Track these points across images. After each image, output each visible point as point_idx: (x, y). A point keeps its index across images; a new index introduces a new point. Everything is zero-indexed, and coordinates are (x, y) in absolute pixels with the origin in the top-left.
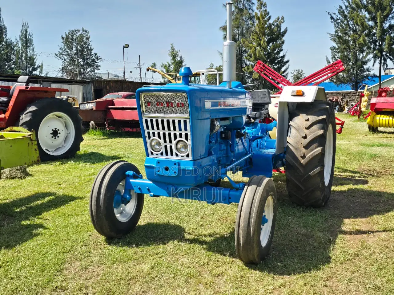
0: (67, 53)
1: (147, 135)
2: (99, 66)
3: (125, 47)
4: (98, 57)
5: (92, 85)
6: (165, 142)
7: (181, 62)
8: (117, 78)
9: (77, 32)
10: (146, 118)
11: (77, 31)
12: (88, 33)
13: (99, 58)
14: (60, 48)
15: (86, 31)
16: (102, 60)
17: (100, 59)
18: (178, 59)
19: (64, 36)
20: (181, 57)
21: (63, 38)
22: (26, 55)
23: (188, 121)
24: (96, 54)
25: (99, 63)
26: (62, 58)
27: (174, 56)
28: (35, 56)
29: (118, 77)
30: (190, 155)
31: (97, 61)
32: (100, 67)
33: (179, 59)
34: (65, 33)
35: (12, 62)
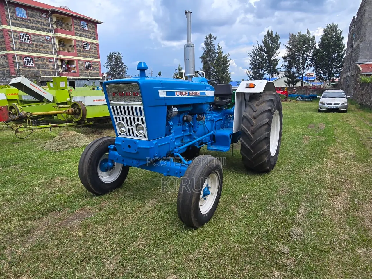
1: (115, 119)
6: (128, 125)
10: (112, 106)
23: (142, 107)
30: (146, 136)
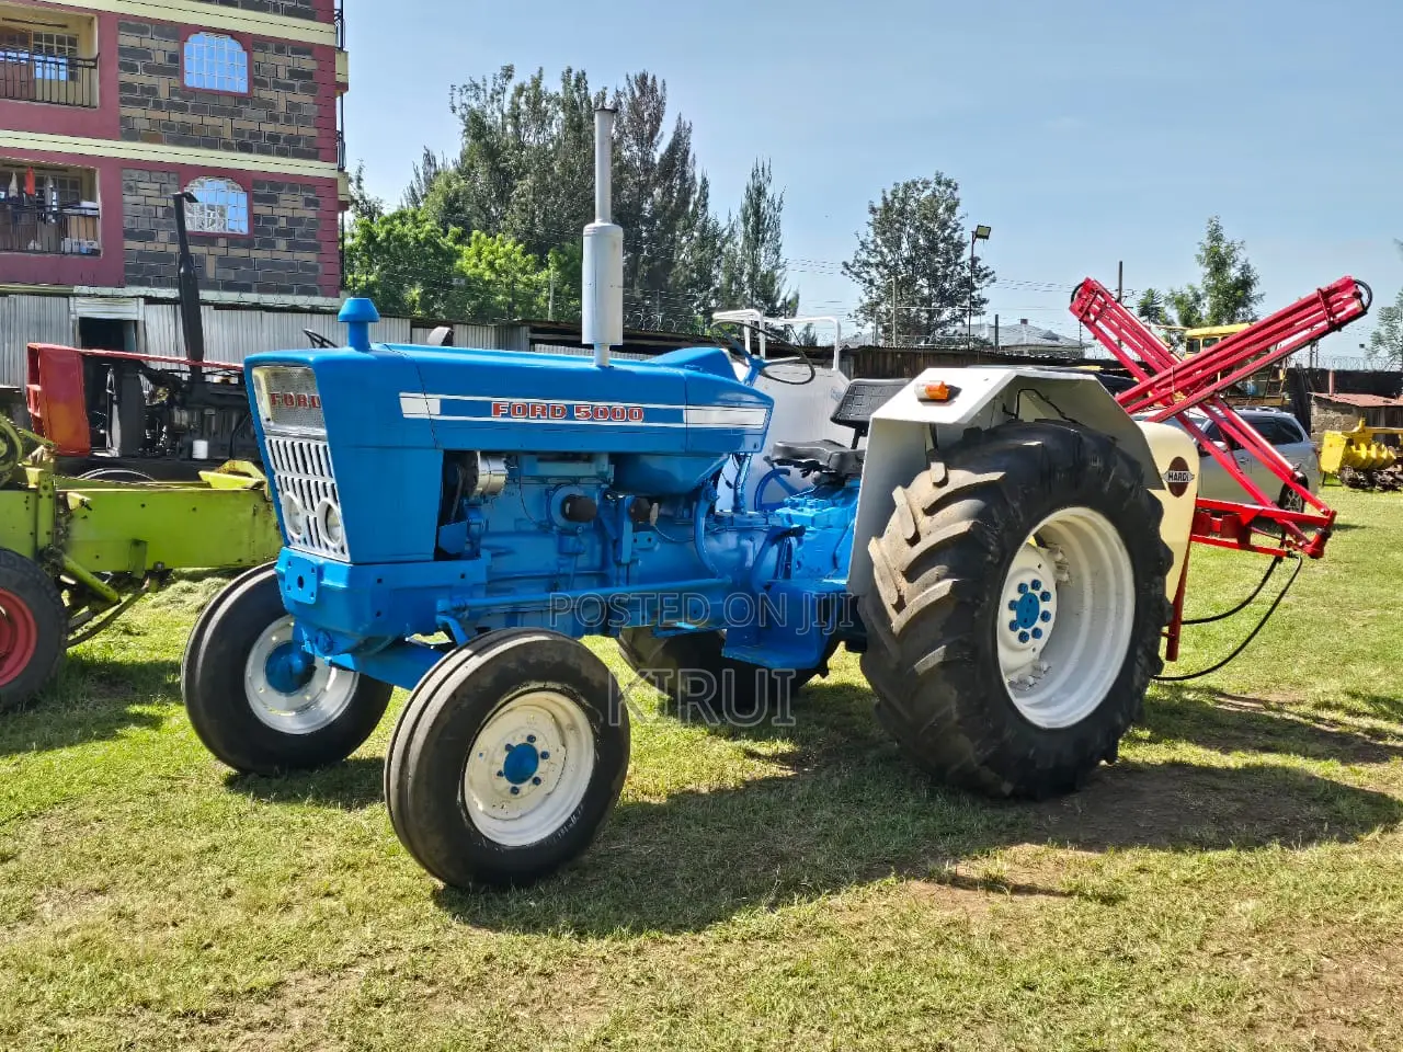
0: (879, 258)
2: (984, 301)
3: (978, 236)
4: (981, 270)
5: (852, 362)
7: (1245, 284)
8: (1049, 342)
9: (921, 188)
11: (920, 186)
12: (955, 189)
13: (982, 274)
14: (863, 244)
15: (948, 184)
16: (994, 281)
17: (986, 276)
18: (1234, 273)
19: (879, 204)
20: (1246, 268)
21: (873, 210)
22: (755, 267)
24: (974, 260)
25: (983, 290)
26: (864, 275)
27: (1219, 264)
28: (779, 272)
29: (1056, 338)
30: (346, 549)
31: (977, 285)
32: (984, 306)
33: (1238, 274)
34: (884, 192)
35: (712, 289)
